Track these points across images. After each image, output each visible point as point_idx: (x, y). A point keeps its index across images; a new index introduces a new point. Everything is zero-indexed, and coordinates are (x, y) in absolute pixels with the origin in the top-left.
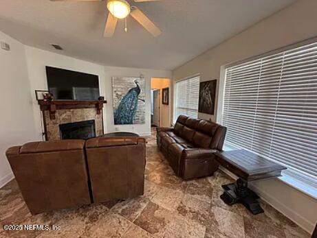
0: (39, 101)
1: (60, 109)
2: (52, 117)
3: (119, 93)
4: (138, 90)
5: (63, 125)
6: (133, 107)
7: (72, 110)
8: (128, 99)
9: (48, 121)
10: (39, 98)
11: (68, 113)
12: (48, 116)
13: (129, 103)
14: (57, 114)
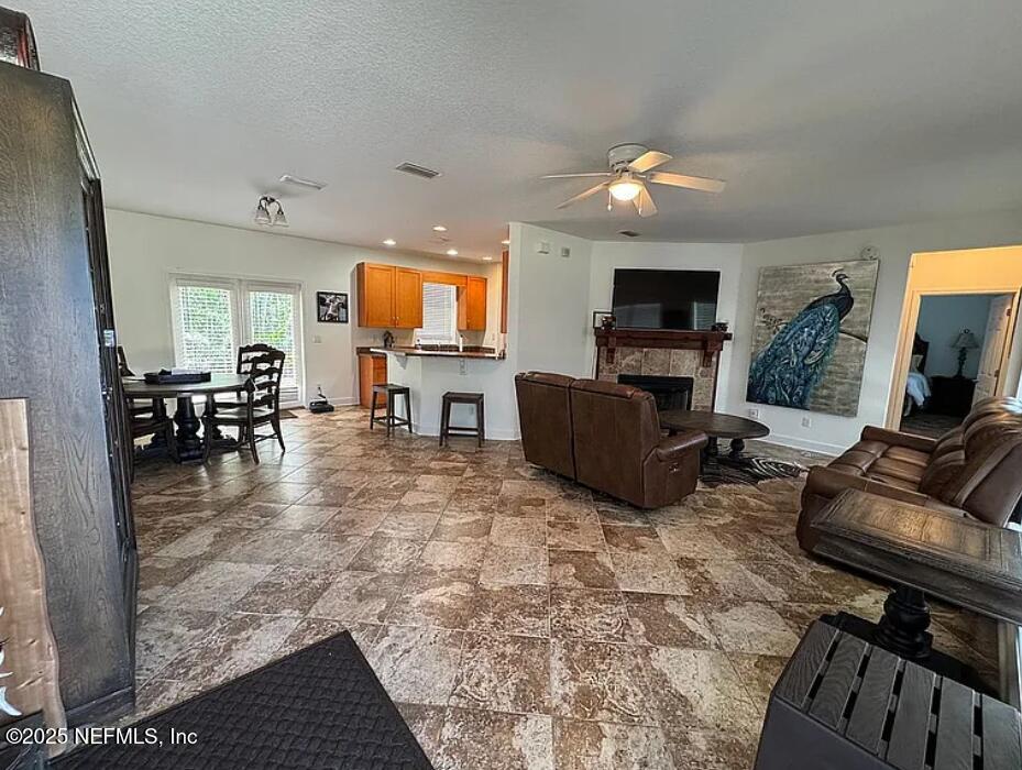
0: (596, 329)
1: (625, 345)
2: (610, 360)
3: (772, 313)
4: (843, 301)
5: (624, 376)
6: (816, 355)
7: (645, 350)
8: (802, 329)
9: (603, 364)
10: (597, 325)
11: (638, 355)
12: (604, 354)
13: (803, 343)
14: (617, 355)
